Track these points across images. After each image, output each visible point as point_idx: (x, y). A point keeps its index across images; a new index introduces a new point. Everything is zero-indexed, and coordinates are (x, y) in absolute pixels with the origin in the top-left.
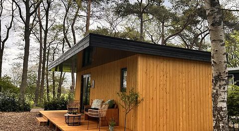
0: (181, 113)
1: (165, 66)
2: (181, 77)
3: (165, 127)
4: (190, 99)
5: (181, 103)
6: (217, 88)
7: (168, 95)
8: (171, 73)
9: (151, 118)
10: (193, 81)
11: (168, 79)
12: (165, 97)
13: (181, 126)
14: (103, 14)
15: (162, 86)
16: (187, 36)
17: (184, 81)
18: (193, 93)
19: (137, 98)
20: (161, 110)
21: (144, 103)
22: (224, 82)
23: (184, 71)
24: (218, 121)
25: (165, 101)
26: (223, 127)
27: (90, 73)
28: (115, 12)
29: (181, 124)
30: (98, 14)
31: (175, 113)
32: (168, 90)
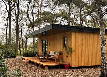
0: (91, 56)
1: (83, 36)
2: (90, 40)
3: (84, 62)
4: (94, 50)
5: (90, 51)
6: (102, 46)
7: (85, 48)
8: (86, 39)
9: (78, 58)
10: (96, 42)
11: (85, 41)
12: (83, 49)
13: (91, 61)
14: (48, 5)
15: (82, 44)
16: (94, 15)
17: (92, 42)
18: (96, 47)
19: (72, 50)
20: (82, 55)
21: (75, 52)
22: (105, 44)
23: (92, 37)
24: (103, 57)
25: (83, 51)
26: (104, 59)
27: (47, 39)
28: (55, 3)
29: (91, 60)
30: (45, 5)
31: (88, 56)
32: (85, 46)
